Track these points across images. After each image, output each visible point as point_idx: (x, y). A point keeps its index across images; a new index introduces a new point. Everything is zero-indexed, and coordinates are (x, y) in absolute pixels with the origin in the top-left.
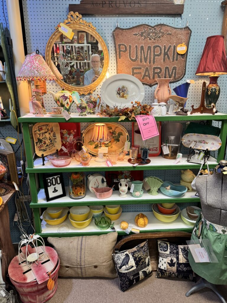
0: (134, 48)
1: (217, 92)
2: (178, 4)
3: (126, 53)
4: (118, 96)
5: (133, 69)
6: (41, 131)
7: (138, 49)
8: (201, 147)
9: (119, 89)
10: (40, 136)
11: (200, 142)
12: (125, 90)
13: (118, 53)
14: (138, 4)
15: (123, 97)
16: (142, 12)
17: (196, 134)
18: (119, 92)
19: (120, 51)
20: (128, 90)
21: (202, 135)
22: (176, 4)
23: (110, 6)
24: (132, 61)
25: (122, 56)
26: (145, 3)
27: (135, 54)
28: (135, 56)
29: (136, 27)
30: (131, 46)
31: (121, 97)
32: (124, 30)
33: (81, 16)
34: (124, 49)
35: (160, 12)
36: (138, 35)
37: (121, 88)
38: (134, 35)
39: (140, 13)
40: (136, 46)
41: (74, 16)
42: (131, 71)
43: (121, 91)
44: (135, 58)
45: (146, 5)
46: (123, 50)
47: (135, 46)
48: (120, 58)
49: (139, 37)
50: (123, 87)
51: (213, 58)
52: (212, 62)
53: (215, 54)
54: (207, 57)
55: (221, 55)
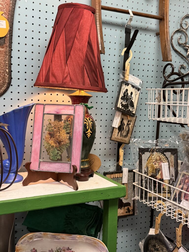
1: (89, 130)
17: (48, 233)
21: (64, 235)
51: (66, 55)
52: (63, 62)
53: (69, 45)
54: (54, 50)
55: (85, 50)
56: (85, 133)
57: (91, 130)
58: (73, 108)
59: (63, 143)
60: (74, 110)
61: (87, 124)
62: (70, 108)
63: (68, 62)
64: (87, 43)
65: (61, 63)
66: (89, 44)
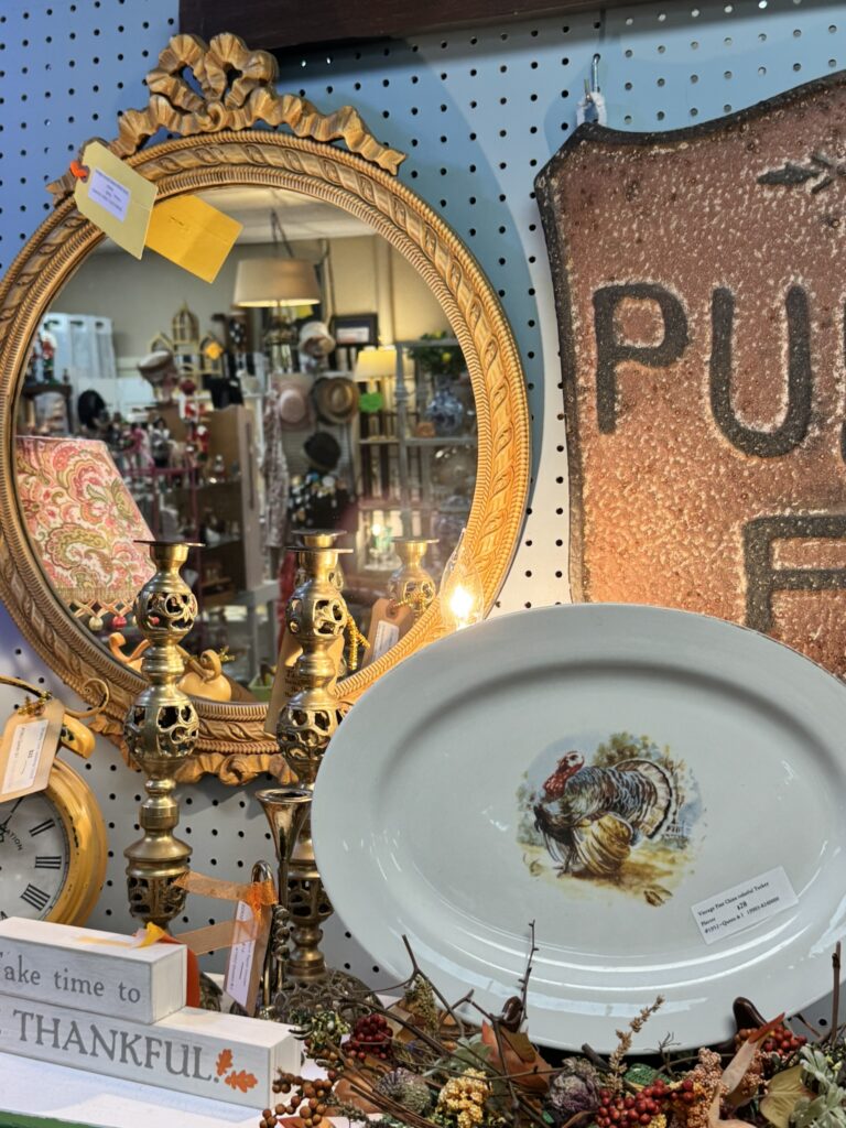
0: (774, 317)
3: (677, 369)
5: (760, 536)
7: (815, 326)
13: (587, 378)
19: (610, 354)
20: (687, 797)
24: (749, 451)
25: (627, 407)
27: (785, 372)
28: (785, 398)
29: (788, 101)
30: (730, 302)
32: (656, 150)
34: (660, 333)
36: (812, 184)
38: (771, 181)
40: (796, 299)
42: (739, 556)
44: (780, 418)
46: (640, 344)
47: (781, 296)
48: (607, 426)
49: (823, 196)
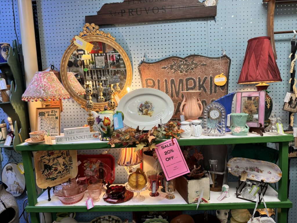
2: (209, 5)
4: (141, 113)
6: (51, 156)
8: (253, 176)
9: (142, 106)
10: (49, 161)
11: (252, 169)
12: (149, 106)
14: (162, 10)
15: (147, 114)
16: (168, 18)
17: (245, 158)
18: (142, 108)
20: (153, 106)
22: (207, 6)
23: (131, 14)
26: (170, 8)
31: (144, 114)
33: (97, 27)
35: (188, 16)
37: (143, 103)
39: (164, 19)
41: (90, 28)
43: (143, 108)
45: (171, 10)
50: (147, 103)
51: (257, 64)
52: (255, 68)
53: (258, 59)
54: (249, 63)
55: (267, 60)
56: (266, 107)
57: (270, 104)
58: (258, 93)
59: (253, 112)
60: (259, 94)
61: (267, 101)
62: (257, 93)
63: (258, 68)
64: (268, 56)
65: (254, 69)
66: (269, 56)
